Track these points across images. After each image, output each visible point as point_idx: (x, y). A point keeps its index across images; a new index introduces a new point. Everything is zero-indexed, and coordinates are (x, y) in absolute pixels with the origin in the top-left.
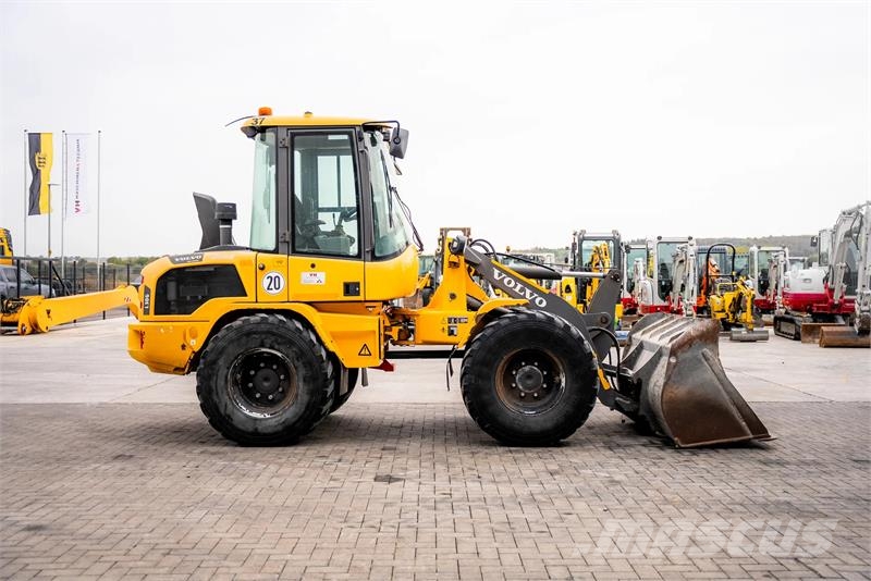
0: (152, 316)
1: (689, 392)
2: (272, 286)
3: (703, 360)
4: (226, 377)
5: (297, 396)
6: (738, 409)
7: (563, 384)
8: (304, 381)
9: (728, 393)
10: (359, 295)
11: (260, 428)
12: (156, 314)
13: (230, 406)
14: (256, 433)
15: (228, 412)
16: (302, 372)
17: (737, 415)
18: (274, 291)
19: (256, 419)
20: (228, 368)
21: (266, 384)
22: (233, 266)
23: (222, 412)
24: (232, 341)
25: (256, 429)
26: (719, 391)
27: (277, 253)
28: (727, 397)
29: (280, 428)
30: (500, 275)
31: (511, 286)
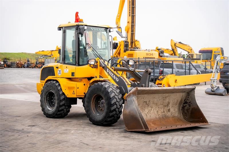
1: (129, 112)
3: (133, 101)
4: (45, 98)
6: (141, 119)
9: (139, 114)
10: (74, 76)
13: (45, 106)
17: (141, 122)
18: (60, 75)
19: (49, 110)
20: (45, 95)
26: (137, 113)
28: (139, 115)
30: (108, 71)
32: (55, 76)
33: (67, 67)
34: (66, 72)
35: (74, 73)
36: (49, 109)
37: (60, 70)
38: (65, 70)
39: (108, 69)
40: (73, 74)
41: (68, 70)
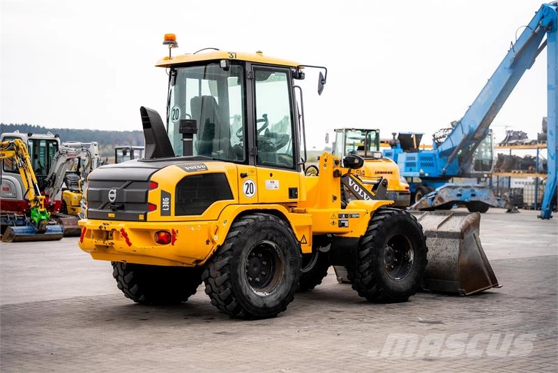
0: (173, 217)
2: (249, 191)
5: (285, 276)
7: (412, 258)
8: (291, 264)
10: (297, 198)
11: (267, 303)
12: (175, 215)
14: (265, 307)
15: (248, 294)
16: (289, 257)
18: (250, 195)
21: (255, 269)
22: (224, 174)
23: (244, 293)
24: (250, 236)
25: (265, 305)
27: (248, 164)
29: (278, 302)
30: (352, 183)
31: (357, 190)
32: (233, 199)
33: (271, 175)
34: (272, 187)
35: (296, 189)
36: (260, 294)
37: (249, 182)
38: (268, 182)
39: (350, 180)
40: (293, 191)
41: (277, 182)
